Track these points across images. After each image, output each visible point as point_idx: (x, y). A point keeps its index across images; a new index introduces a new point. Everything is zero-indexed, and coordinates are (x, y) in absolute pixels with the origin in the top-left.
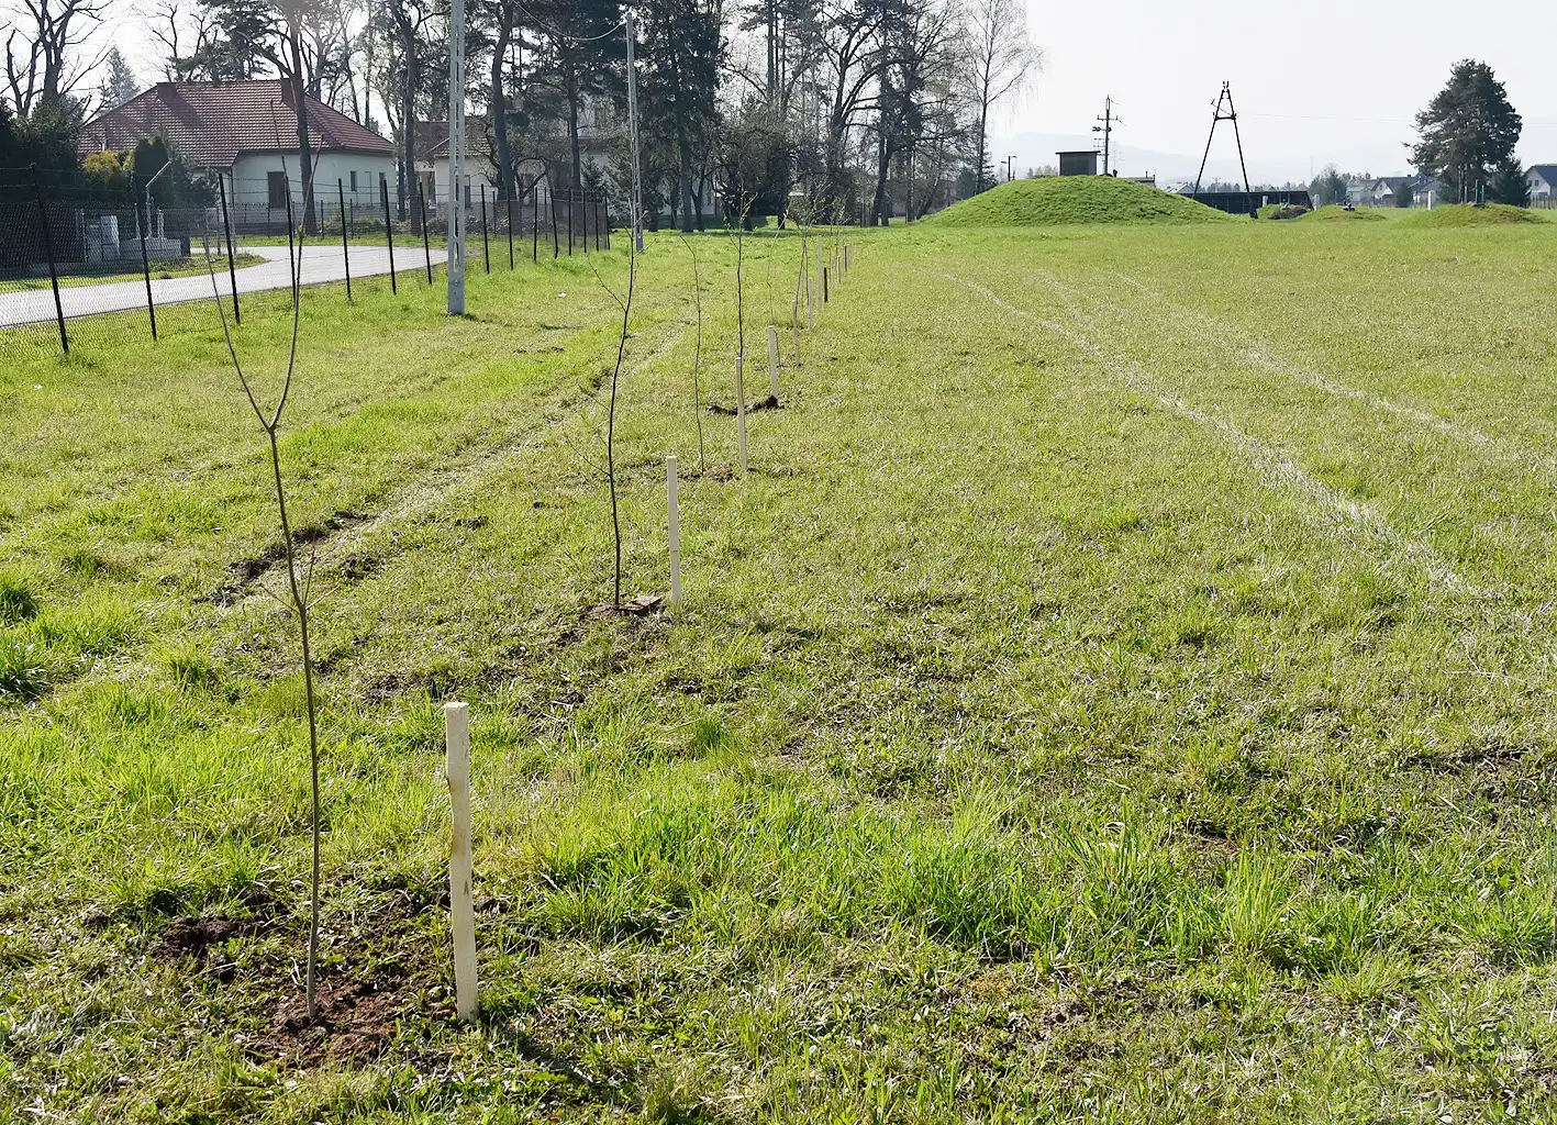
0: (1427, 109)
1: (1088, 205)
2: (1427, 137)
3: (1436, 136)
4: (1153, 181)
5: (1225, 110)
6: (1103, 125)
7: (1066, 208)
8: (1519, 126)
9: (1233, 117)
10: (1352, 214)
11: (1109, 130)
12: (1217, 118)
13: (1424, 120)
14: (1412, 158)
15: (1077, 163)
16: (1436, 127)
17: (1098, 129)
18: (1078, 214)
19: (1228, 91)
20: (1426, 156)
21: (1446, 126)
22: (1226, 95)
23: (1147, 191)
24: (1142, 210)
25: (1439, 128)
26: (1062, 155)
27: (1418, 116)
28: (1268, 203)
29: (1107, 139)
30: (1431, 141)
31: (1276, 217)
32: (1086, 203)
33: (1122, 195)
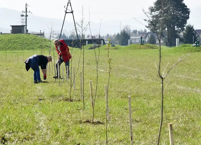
0: (153, 6)
1: (23, 44)
2: (153, 17)
3: (156, 16)
4: (44, 34)
5: (69, 10)
6: (25, 14)
7: (15, 45)
8: (189, 13)
9: (72, 12)
10: (114, 47)
11: (27, 16)
12: (66, 13)
13: (152, 10)
14: (147, 25)
15: (17, 29)
16: (156, 13)
17: (23, 16)
18: (20, 47)
19: (70, 3)
20: (153, 24)
21: (161, 12)
22: (69, 4)
23: (42, 39)
24: (41, 46)
25: (158, 13)
26: (13, 26)
27: (149, 8)
28: (88, 43)
29: (26, 19)
30: (155, 19)
31: (91, 48)
32: (22, 43)
33: (34, 41)
